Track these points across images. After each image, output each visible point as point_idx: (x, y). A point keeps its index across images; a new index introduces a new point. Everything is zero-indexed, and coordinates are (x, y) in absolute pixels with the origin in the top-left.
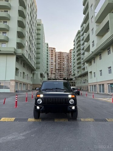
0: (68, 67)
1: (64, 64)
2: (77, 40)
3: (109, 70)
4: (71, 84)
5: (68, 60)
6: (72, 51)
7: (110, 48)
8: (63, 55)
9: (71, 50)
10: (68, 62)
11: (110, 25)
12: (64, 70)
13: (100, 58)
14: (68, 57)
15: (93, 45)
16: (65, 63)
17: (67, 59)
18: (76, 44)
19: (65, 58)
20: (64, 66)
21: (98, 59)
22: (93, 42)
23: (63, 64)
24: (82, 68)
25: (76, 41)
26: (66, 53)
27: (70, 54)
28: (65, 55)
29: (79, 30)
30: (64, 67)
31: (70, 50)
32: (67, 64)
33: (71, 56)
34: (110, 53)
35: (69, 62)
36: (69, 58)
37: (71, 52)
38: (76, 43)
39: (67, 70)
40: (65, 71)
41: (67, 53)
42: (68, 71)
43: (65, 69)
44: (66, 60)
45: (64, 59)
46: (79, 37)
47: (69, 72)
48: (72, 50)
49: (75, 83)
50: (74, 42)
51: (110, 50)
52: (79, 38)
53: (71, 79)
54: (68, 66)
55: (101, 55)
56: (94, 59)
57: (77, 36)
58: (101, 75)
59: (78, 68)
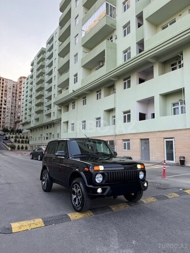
0: (13, 108)
1: (5, 101)
2: (38, 63)
3: (97, 122)
4: (21, 140)
5: (15, 95)
6: (25, 81)
7: (100, 91)
8: (5, 84)
9: (23, 79)
10: (14, 98)
11: (106, 57)
12: (4, 112)
13: (84, 103)
14: (15, 88)
15: (76, 81)
16: (9, 99)
17: (13, 93)
18: (35, 70)
19: (8, 90)
20: (5, 105)
21: (79, 104)
22: (76, 75)
23: (3, 101)
24: (45, 113)
25: (35, 64)
26: (11, 81)
27: (21, 85)
28: (9, 85)
29: (42, 48)
30: (5, 107)
31: (21, 78)
32: (12, 103)
33: (21, 89)
34: (100, 98)
35: (17, 99)
36: (18, 92)
37: (21, 82)
38: (36, 68)
39: (12, 113)
40: (7, 114)
41: (14, 82)
42: (13, 115)
43: (6, 110)
44: (9, 94)
45: (6, 91)
46: (43, 59)
47: (16, 117)
48: (25, 78)
49: (27, 138)
50: (32, 65)
51: (100, 94)
52: (43, 61)
53: (20, 131)
54: (15, 106)
55: (85, 97)
56: (74, 103)
57: (39, 56)
58: (84, 127)
59: (38, 112)
